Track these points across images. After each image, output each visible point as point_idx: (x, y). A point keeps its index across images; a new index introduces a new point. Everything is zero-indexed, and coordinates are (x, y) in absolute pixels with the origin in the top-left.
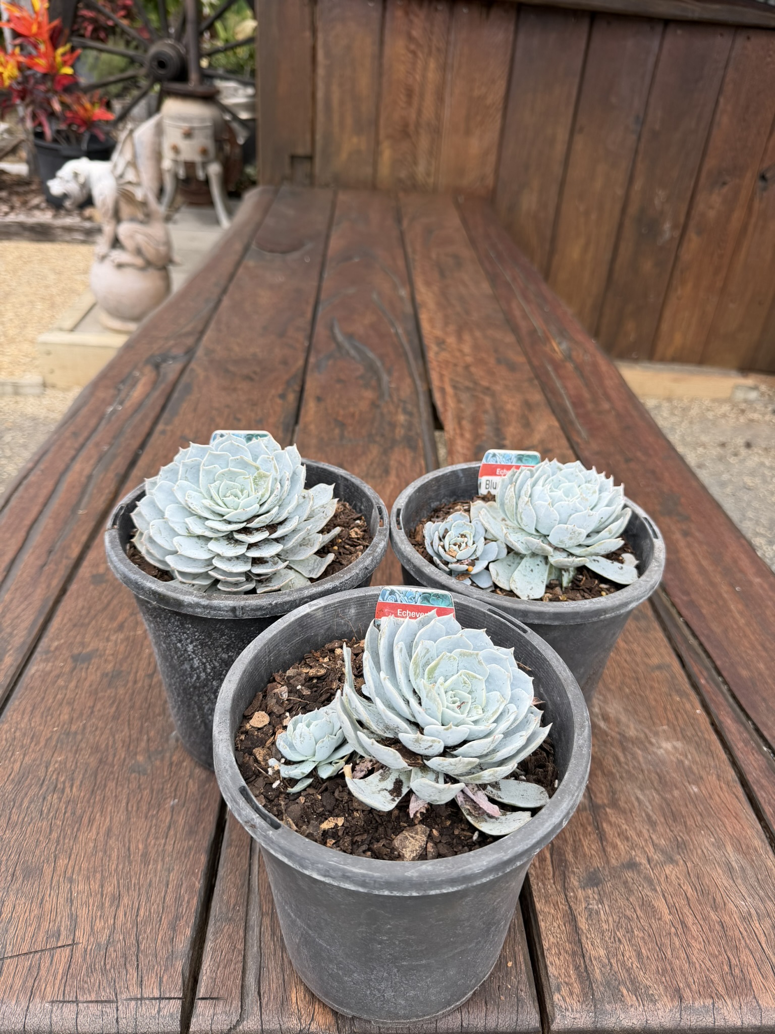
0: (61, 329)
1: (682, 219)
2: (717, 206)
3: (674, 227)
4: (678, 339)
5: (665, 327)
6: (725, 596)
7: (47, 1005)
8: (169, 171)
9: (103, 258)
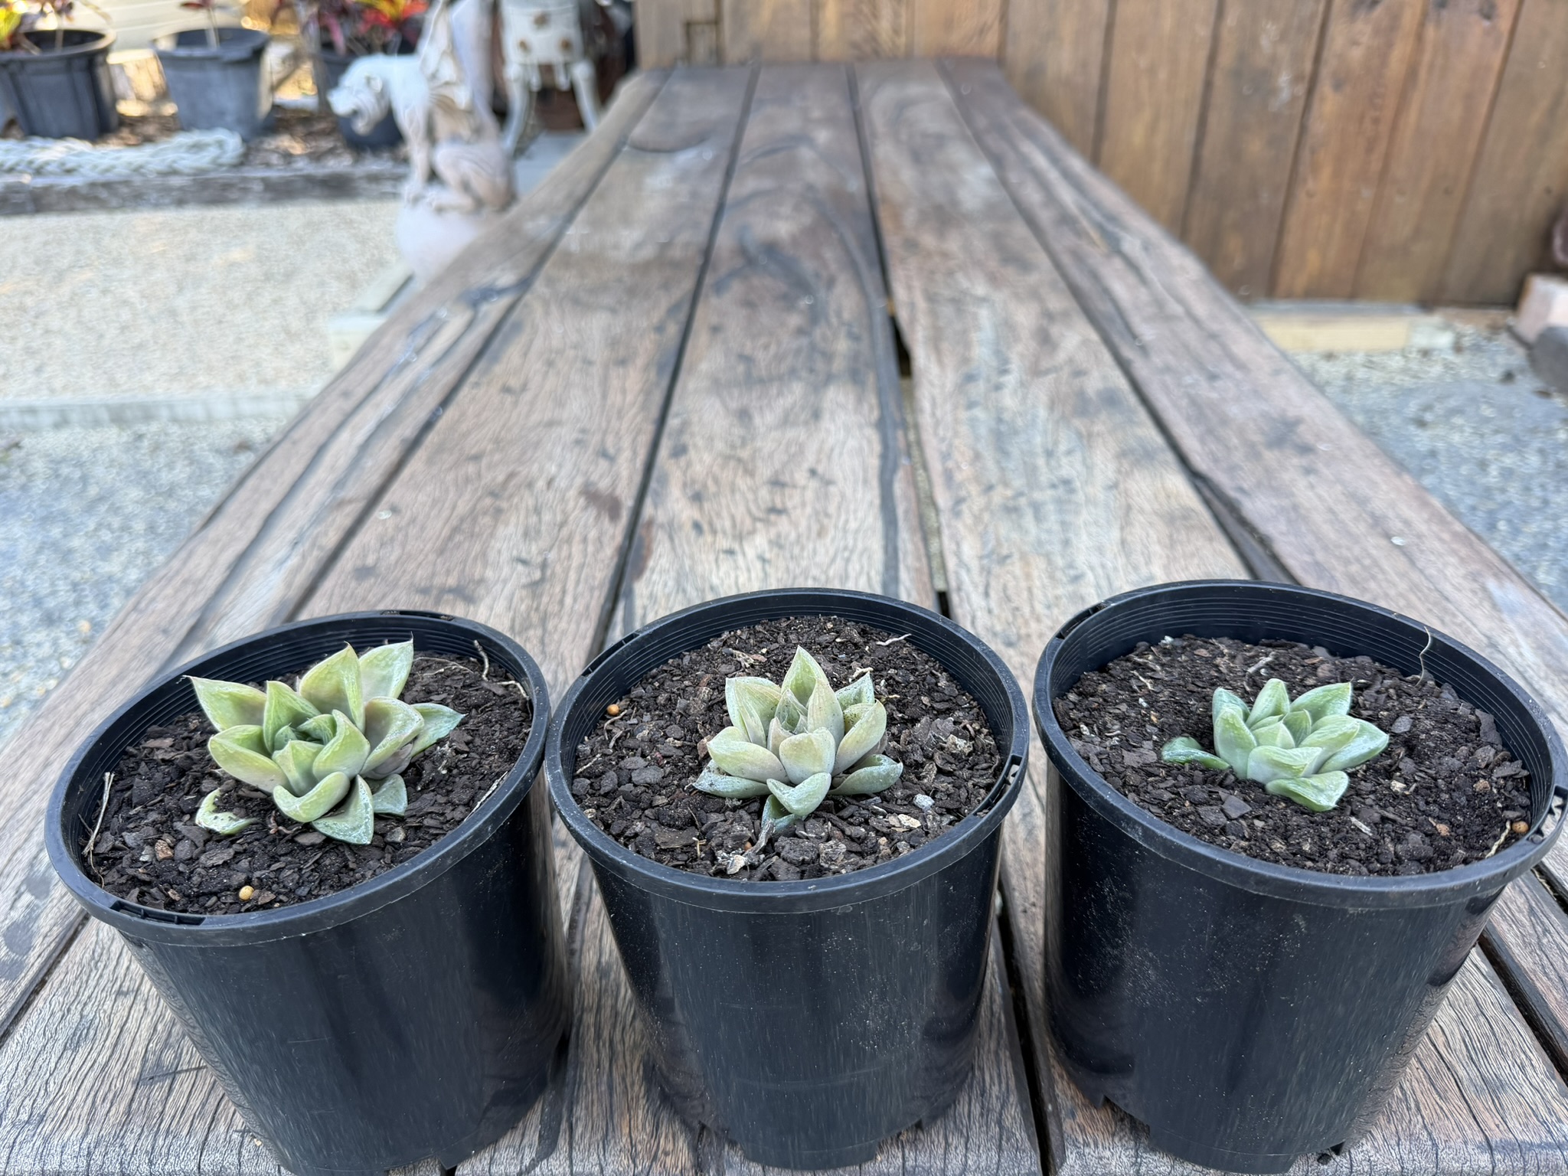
0: (363, 312)
1: (1308, 66)
2: (1365, 39)
3: (1297, 79)
4: (1313, 258)
5: (1291, 242)
6: (1374, 552)
7: (235, 1136)
8: (516, 80)
9: (416, 200)
